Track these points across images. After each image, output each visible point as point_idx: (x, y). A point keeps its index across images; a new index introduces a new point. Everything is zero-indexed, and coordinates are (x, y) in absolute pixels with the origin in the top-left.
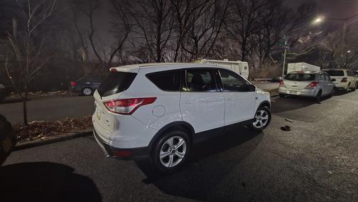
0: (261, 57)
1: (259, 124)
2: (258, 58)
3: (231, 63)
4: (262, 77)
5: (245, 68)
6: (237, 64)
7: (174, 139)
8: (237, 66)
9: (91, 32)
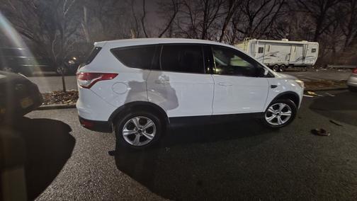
0: (348, 36)
1: (275, 120)
2: (343, 37)
3: (291, 45)
4: (341, 64)
5: (313, 51)
6: (301, 45)
7: (141, 119)
8: (300, 49)
9: (143, 15)
